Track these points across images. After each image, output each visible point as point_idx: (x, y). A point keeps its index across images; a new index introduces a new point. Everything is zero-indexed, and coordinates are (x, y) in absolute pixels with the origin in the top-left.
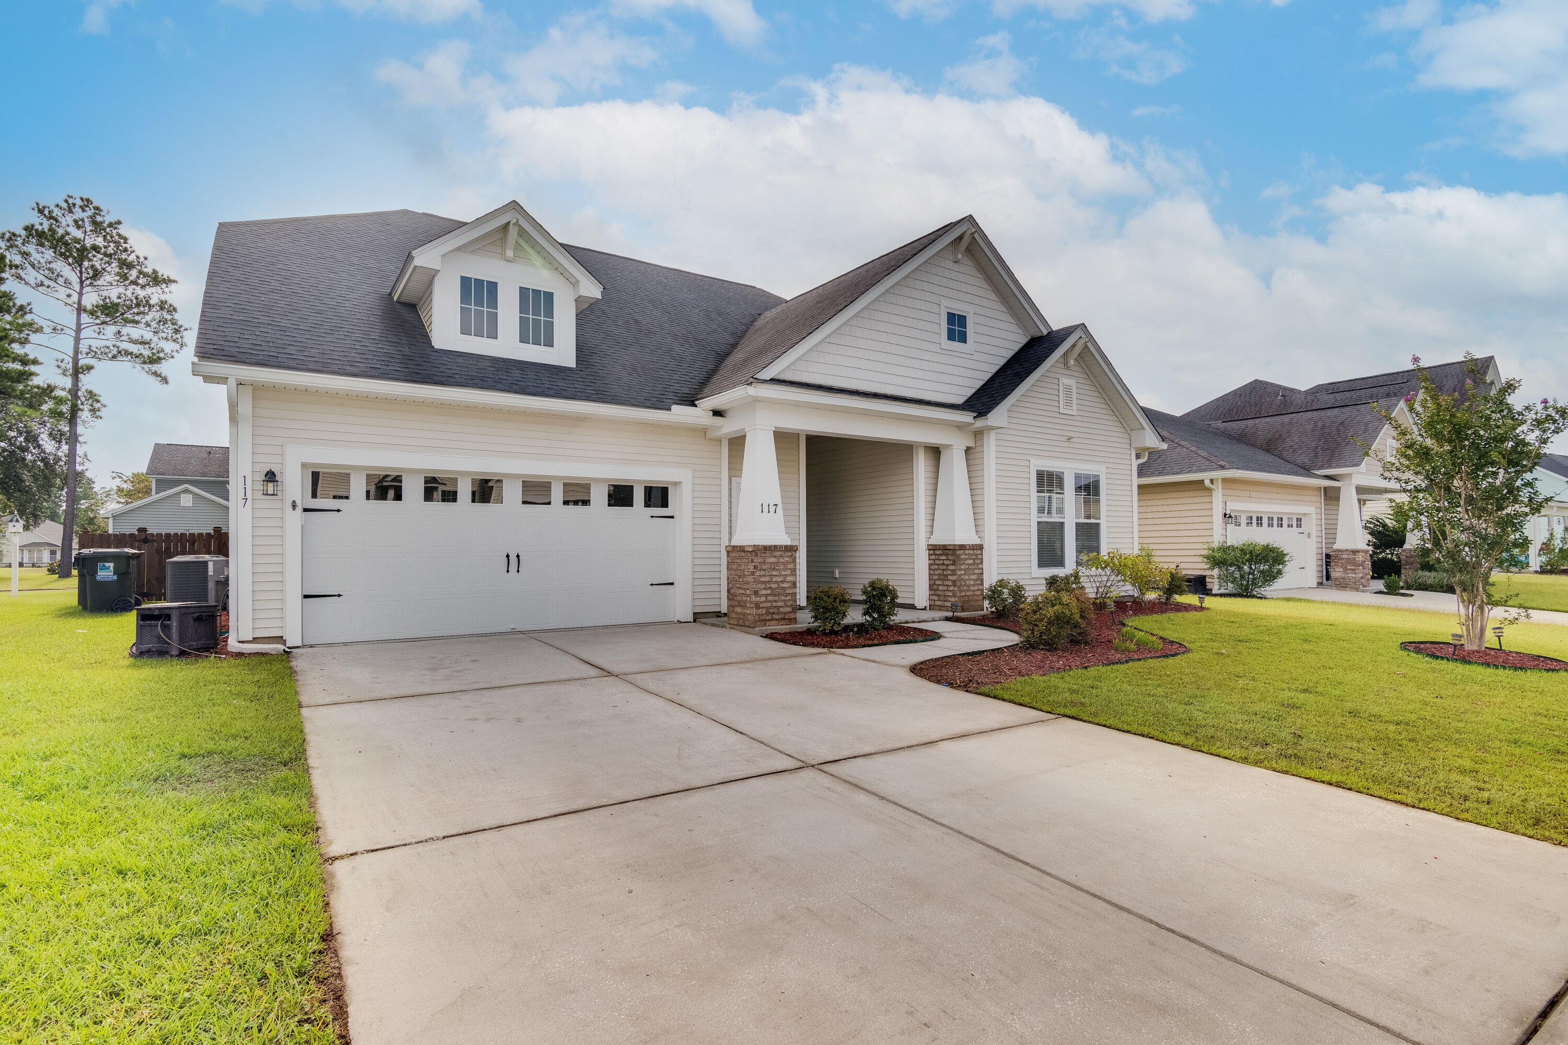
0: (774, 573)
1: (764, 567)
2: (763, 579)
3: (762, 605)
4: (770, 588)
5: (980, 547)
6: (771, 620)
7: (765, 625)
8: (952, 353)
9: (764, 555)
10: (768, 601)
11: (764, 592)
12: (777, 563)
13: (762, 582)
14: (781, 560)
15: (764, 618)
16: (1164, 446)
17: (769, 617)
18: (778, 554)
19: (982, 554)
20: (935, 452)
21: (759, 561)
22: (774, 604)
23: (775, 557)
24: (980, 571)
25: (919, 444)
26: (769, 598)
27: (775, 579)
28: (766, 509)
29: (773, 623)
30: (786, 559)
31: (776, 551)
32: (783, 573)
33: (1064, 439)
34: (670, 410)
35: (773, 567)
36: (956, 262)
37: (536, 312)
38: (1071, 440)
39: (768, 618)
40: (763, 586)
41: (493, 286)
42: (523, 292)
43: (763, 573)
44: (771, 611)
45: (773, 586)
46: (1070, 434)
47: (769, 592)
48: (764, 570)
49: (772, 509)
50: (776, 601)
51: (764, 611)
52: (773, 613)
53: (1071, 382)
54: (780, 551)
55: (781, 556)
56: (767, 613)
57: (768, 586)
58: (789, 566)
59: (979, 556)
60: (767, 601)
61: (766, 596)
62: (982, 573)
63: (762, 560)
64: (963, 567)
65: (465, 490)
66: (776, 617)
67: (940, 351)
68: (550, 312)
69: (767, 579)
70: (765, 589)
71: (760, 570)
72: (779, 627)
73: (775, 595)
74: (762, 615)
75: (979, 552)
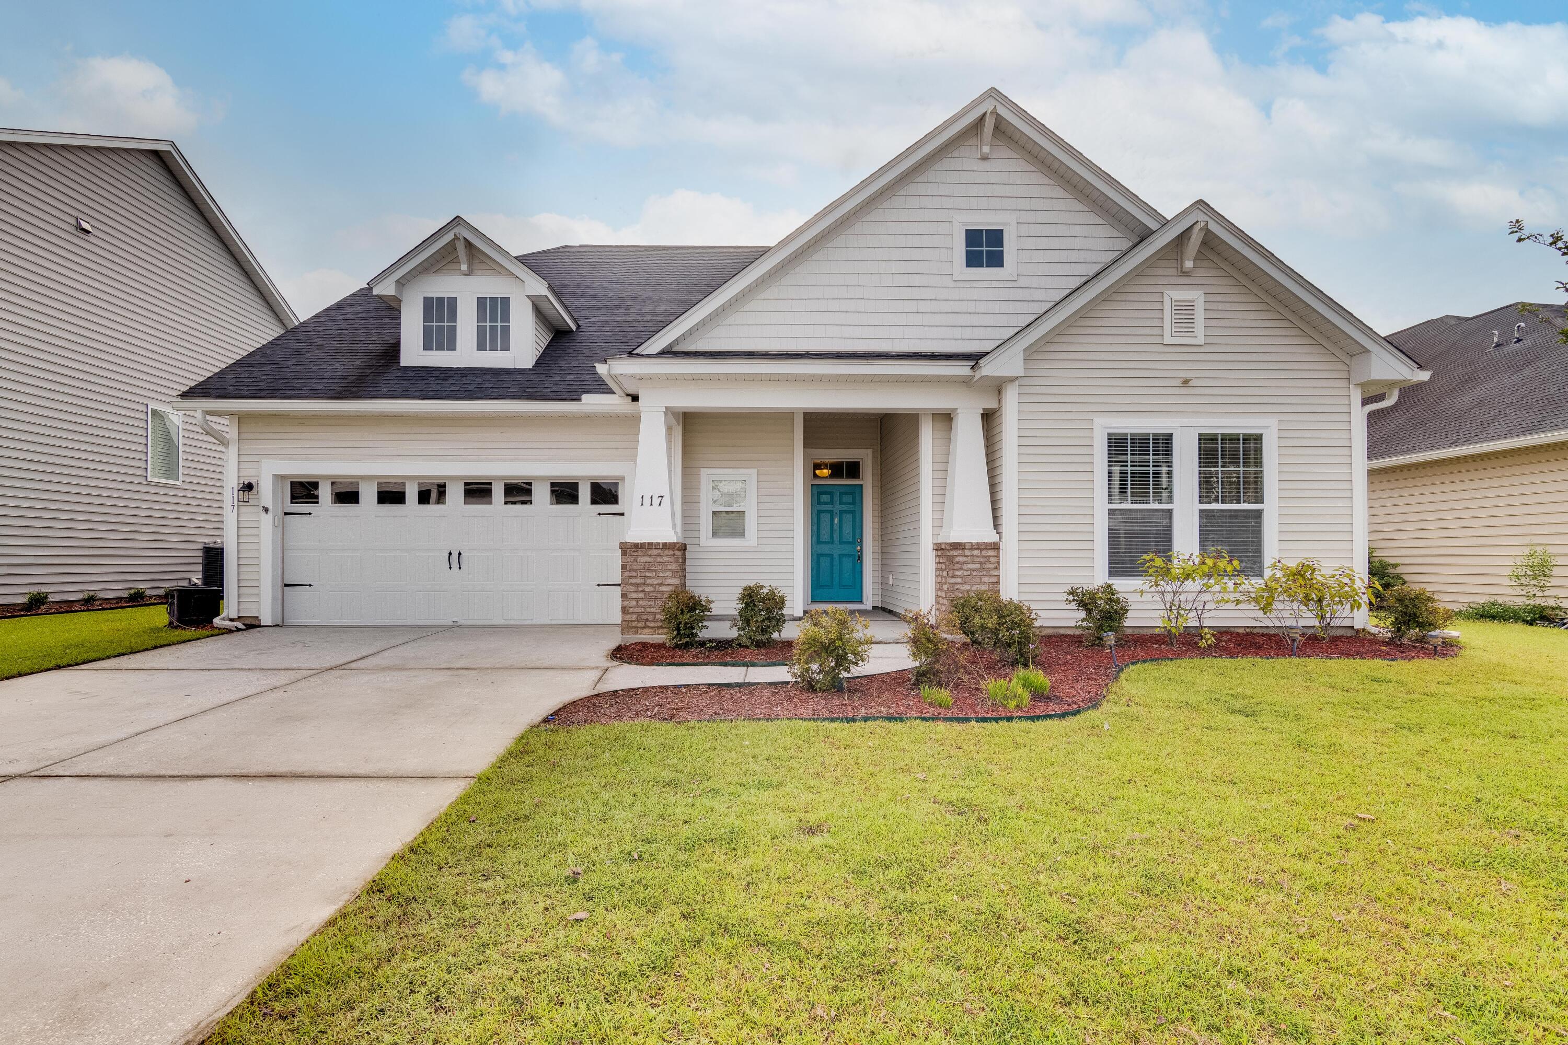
0: (648, 574)
1: (635, 567)
2: (633, 581)
3: (631, 610)
4: (643, 591)
5: (995, 547)
6: (644, 628)
7: (636, 633)
8: (973, 284)
9: (635, 554)
10: (640, 606)
11: (635, 596)
12: (653, 563)
13: (632, 585)
14: (659, 560)
15: (634, 624)
16: (1424, 376)
17: (642, 624)
18: (655, 552)
19: (998, 556)
20: (945, 418)
21: (628, 560)
22: (648, 610)
23: (650, 556)
24: (994, 580)
25: (926, 412)
26: (642, 603)
27: (649, 581)
28: (647, 501)
29: (646, 631)
30: (666, 559)
31: (651, 549)
32: (661, 575)
33: (1178, 383)
34: (580, 400)
35: (648, 567)
36: (984, 158)
37: (493, 319)
38: (1191, 383)
39: (639, 625)
40: (634, 589)
41: (453, 301)
42: (481, 302)
43: (633, 574)
44: (645, 617)
45: (647, 589)
46: (1188, 375)
47: (641, 595)
48: (636, 570)
49: (656, 501)
50: (650, 607)
51: (634, 617)
52: (647, 620)
53: (1196, 295)
54: (656, 549)
55: (659, 555)
56: (639, 620)
57: (640, 589)
58: (670, 567)
59: (992, 559)
60: (638, 606)
61: (637, 600)
62: (998, 583)
63: (632, 560)
64: (959, 573)
65: (412, 494)
66: (652, 625)
67: (954, 284)
68: (506, 317)
69: (639, 581)
70: (636, 592)
71: (630, 571)
72: (654, 636)
73: (649, 600)
74: (632, 621)
75: (992, 553)
